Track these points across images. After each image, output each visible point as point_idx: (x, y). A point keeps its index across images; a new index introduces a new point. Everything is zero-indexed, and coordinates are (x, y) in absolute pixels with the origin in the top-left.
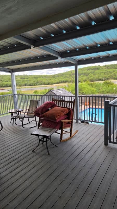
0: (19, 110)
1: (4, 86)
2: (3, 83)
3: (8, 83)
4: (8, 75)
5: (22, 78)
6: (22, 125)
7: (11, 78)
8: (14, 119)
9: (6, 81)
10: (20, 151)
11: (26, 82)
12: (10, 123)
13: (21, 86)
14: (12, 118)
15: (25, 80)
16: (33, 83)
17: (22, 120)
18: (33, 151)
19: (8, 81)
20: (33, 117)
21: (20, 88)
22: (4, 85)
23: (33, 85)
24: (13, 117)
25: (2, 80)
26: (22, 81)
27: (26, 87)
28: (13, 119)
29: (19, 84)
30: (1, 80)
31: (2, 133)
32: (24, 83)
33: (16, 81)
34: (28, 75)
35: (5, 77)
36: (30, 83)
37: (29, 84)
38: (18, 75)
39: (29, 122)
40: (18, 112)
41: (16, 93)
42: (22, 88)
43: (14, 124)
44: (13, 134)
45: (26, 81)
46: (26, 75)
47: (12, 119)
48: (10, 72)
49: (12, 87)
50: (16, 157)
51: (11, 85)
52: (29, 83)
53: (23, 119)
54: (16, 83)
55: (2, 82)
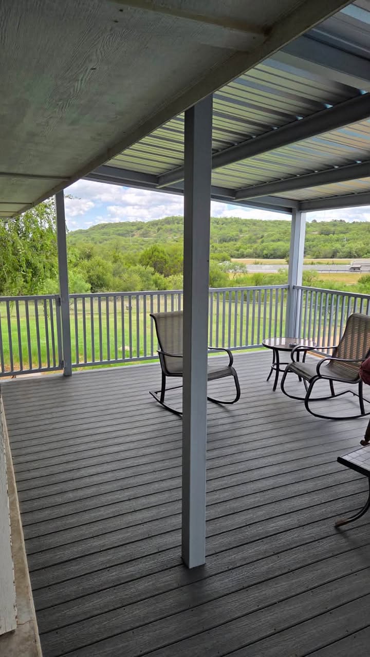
0: (303, 343)
1: (266, 255)
2: (264, 244)
3: (278, 246)
4: (283, 222)
5: (326, 230)
6: (307, 400)
7: (290, 230)
8: (281, 374)
9: (273, 241)
10: (286, 506)
11: (338, 246)
12: (266, 383)
13: (317, 257)
14: (275, 367)
15: (335, 236)
16: (361, 250)
17: (308, 385)
18: (337, 527)
19: (279, 240)
20: (353, 381)
21: (312, 264)
22: (265, 252)
23: (359, 256)
24: (278, 364)
25: (262, 237)
26: (325, 241)
27: (335, 260)
28: (278, 370)
29: (314, 249)
30: (260, 236)
31: (237, 413)
32: (328, 248)
33: (307, 240)
34: (347, 221)
35: (273, 226)
36: (351, 248)
37: (348, 250)
38: (315, 221)
39: (333, 395)
40: (298, 351)
41: (299, 284)
42: (319, 263)
43: (276, 390)
44: (270, 426)
45: (337, 240)
46: (341, 221)
47: (274, 371)
48: (289, 211)
49: (288, 259)
50: (272, 526)
51: (287, 252)
52: (346, 249)
53: (312, 382)
54: (305, 248)
55: (262, 242)
